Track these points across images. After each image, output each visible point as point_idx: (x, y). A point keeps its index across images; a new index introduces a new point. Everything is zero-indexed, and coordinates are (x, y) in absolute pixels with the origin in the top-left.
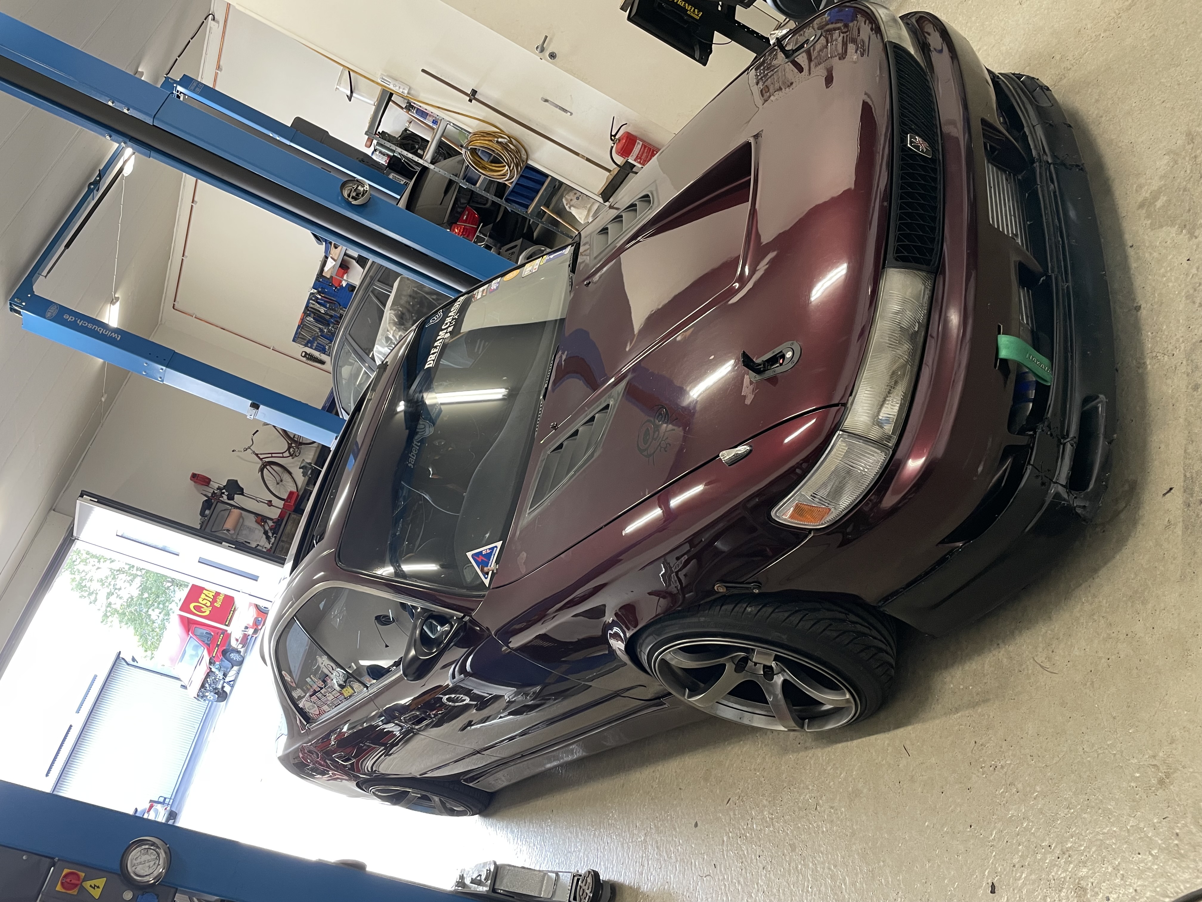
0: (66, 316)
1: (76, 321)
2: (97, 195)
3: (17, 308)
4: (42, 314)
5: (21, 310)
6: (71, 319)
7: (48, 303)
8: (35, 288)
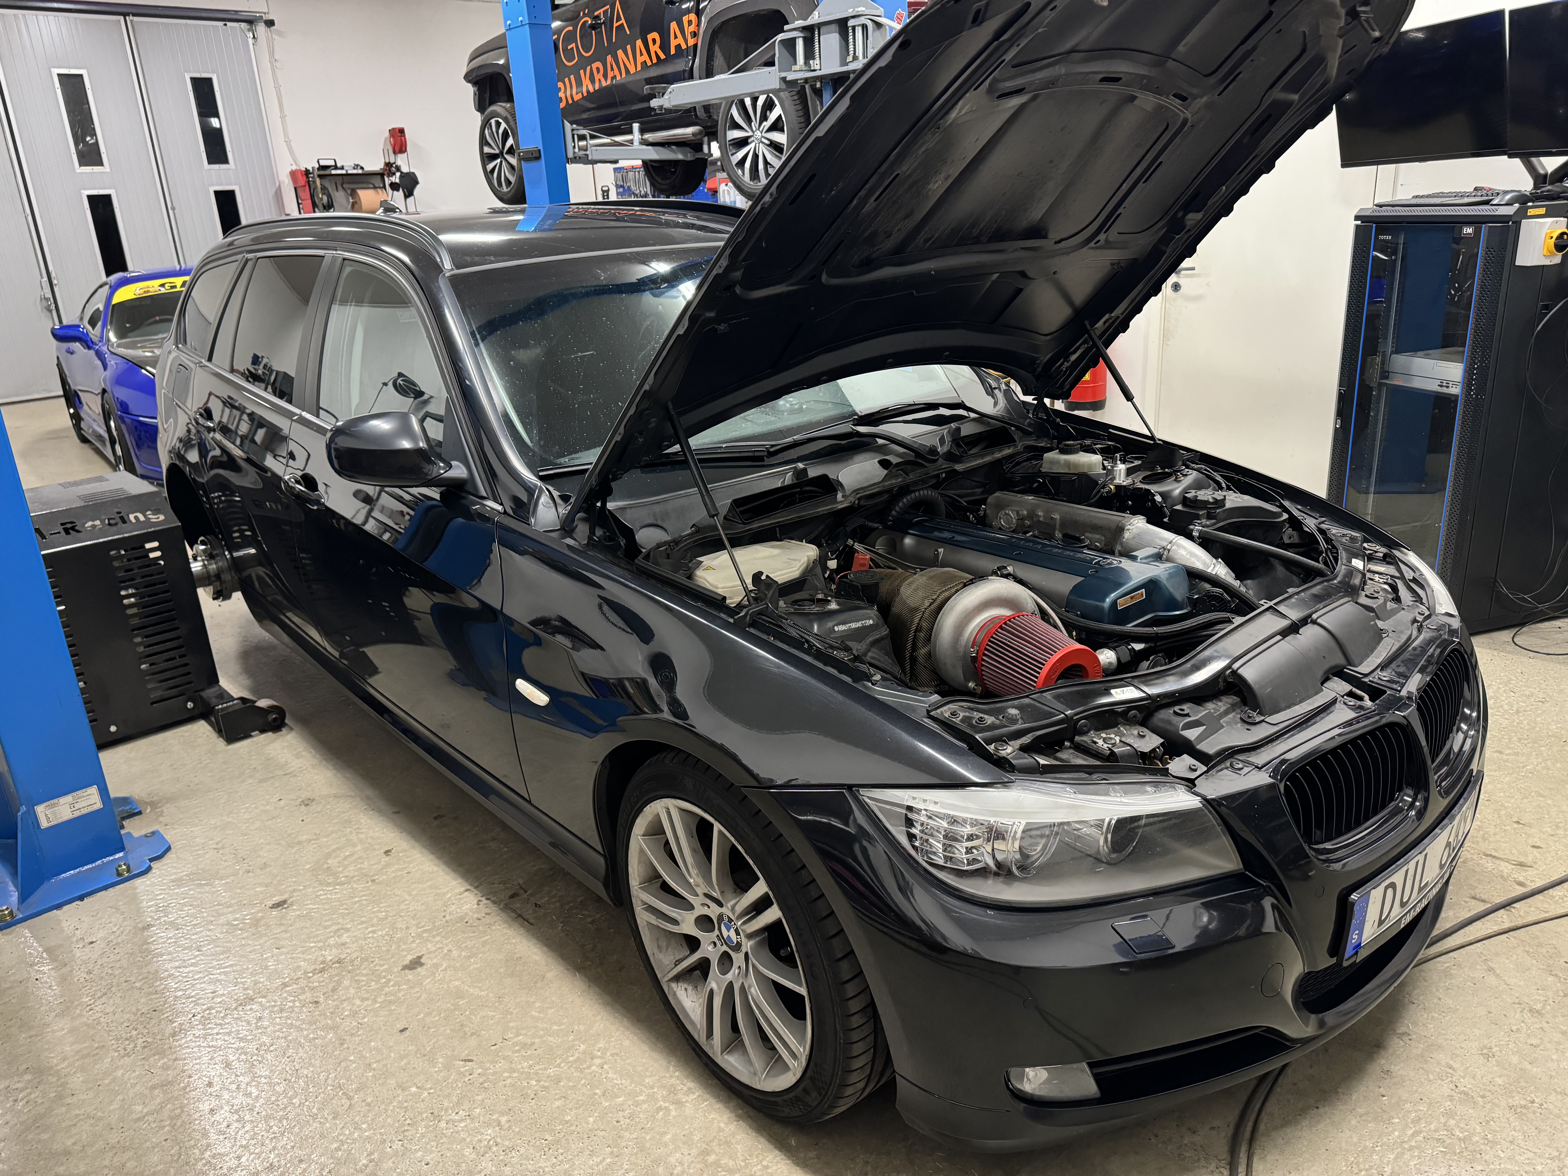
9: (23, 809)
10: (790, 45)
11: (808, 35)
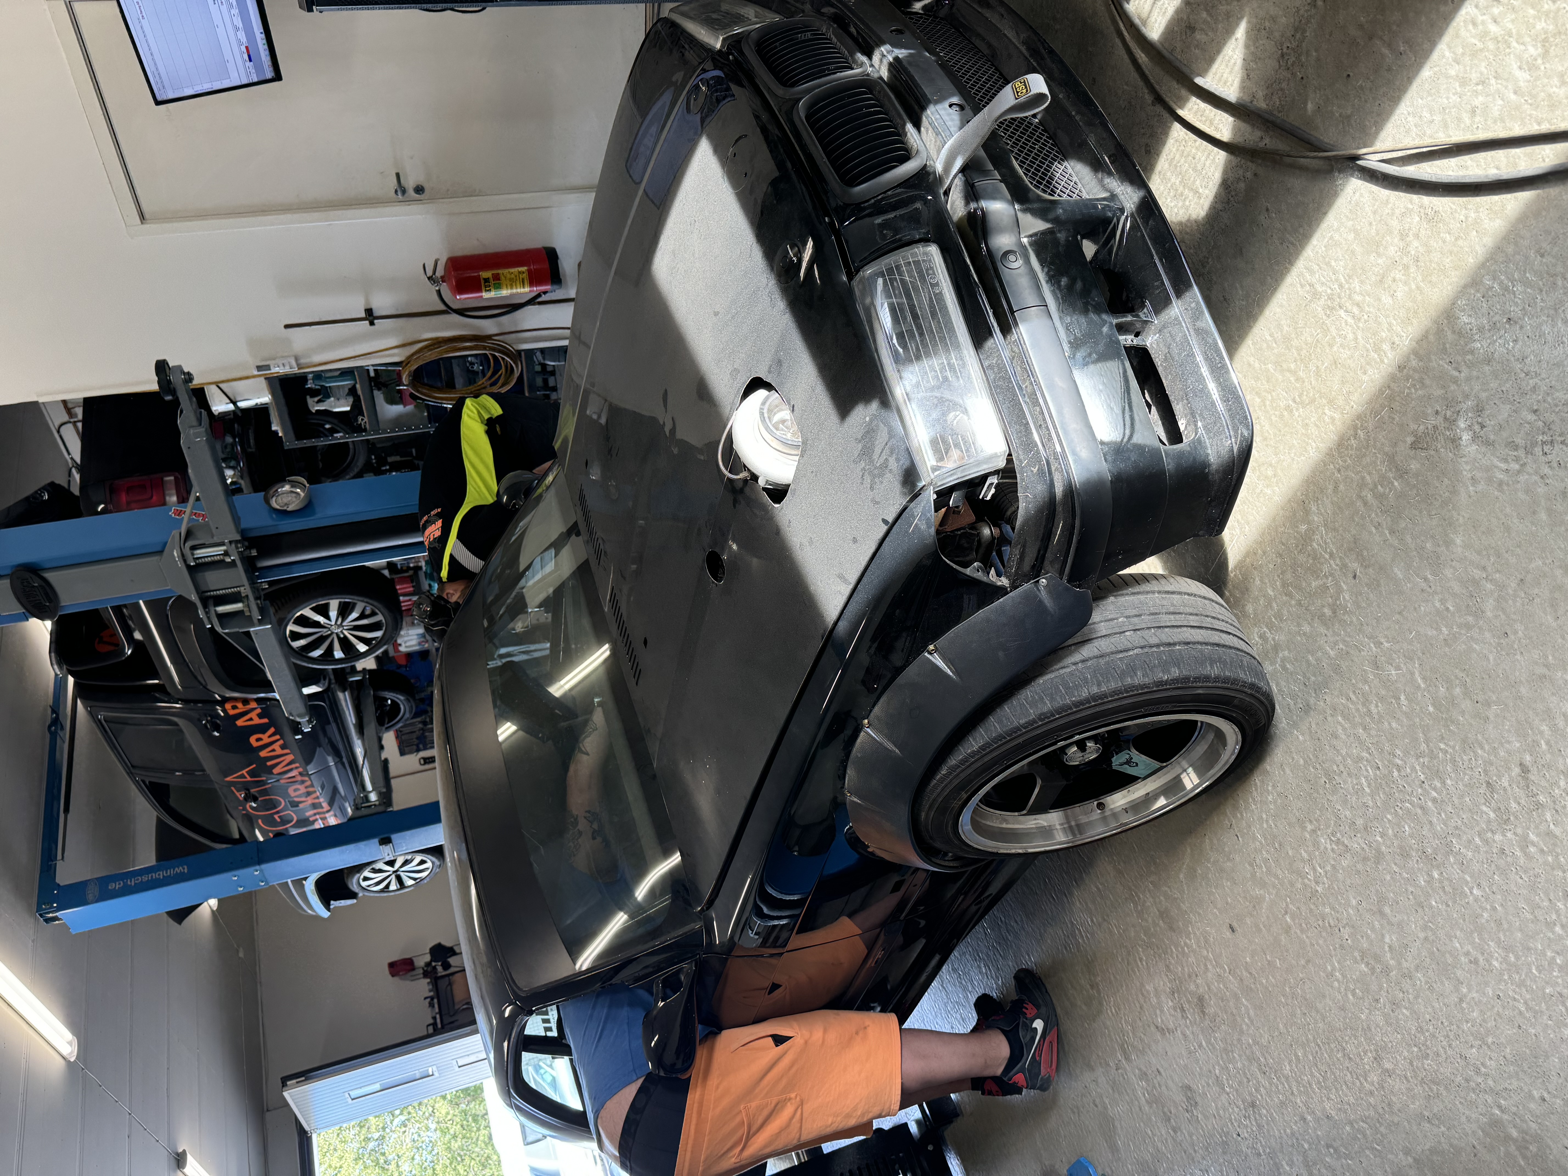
0: (111, 886)
1: (125, 884)
2: (65, 735)
3: (51, 915)
4: (82, 901)
5: (57, 914)
6: (118, 885)
7: (84, 884)
8: (58, 881)
10: (225, 617)
11: (211, 602)
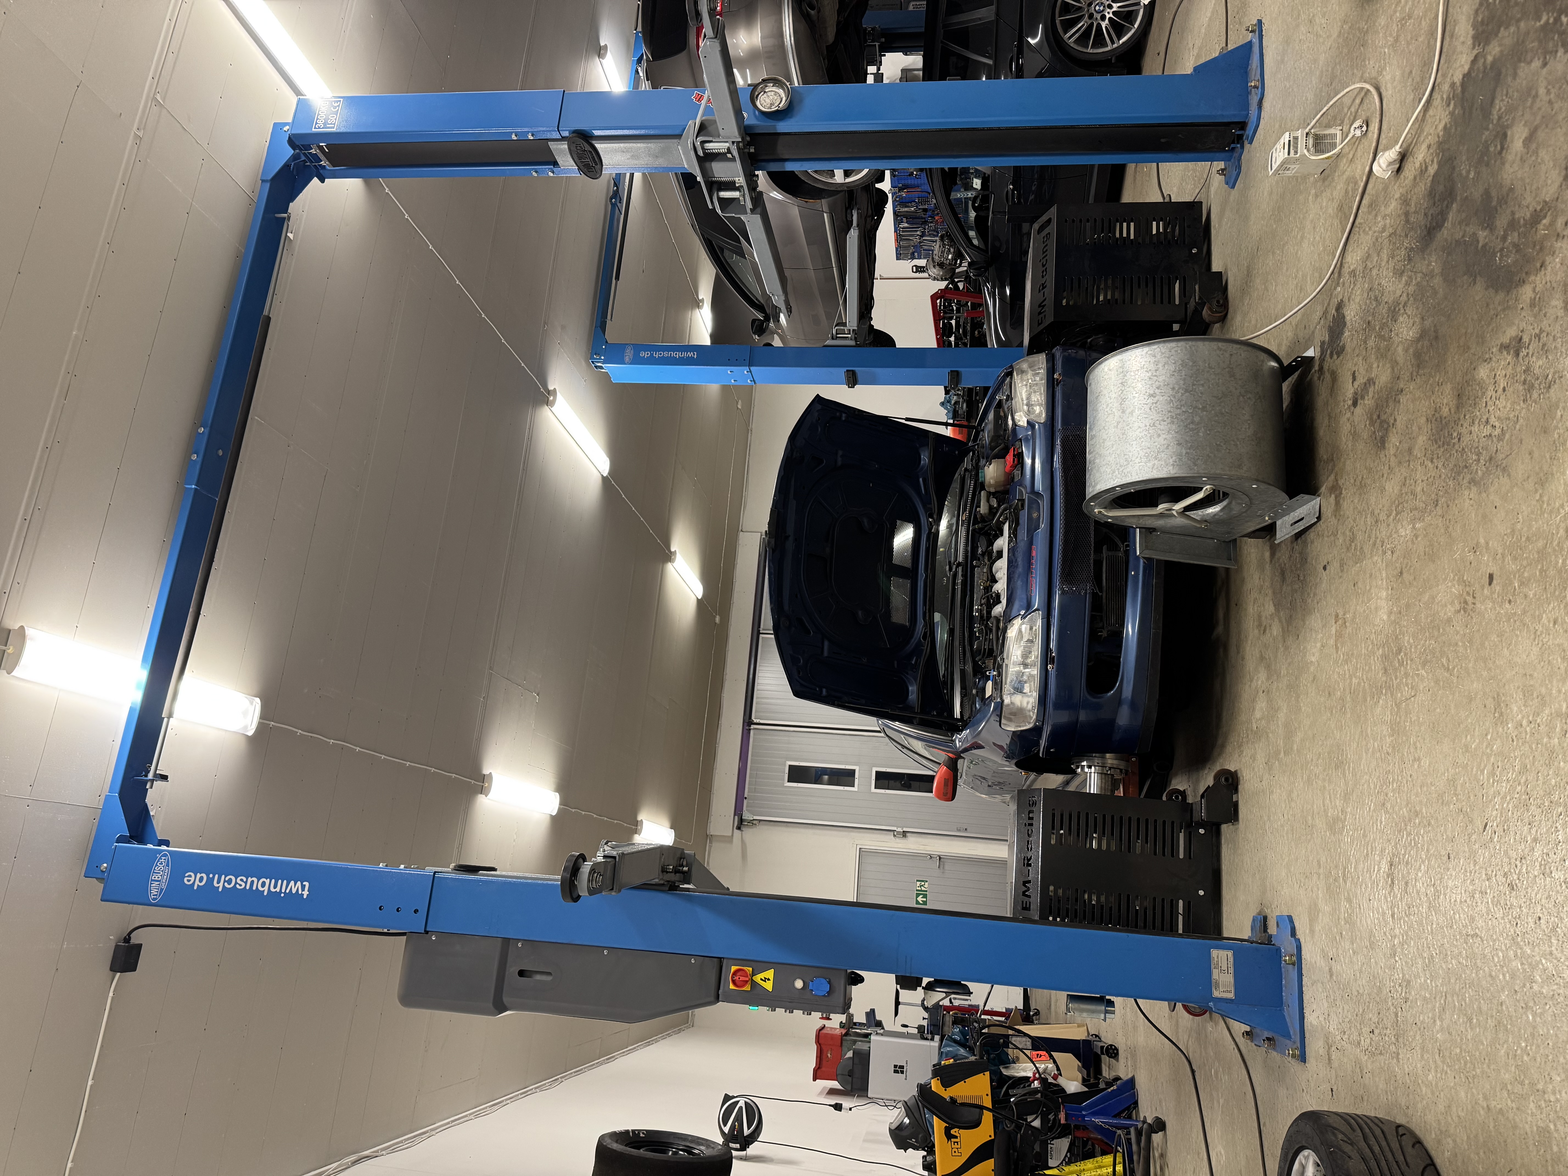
0: (642, 354)
2: (622, 207)
3: (599, 364)
4: (621, 360)
5: (603, 365)
6: (646, 355)
7: (624, 346)
8: (607, 336)
9: (1211, 1004)
10: (724, 203)
11: (715, 186)
